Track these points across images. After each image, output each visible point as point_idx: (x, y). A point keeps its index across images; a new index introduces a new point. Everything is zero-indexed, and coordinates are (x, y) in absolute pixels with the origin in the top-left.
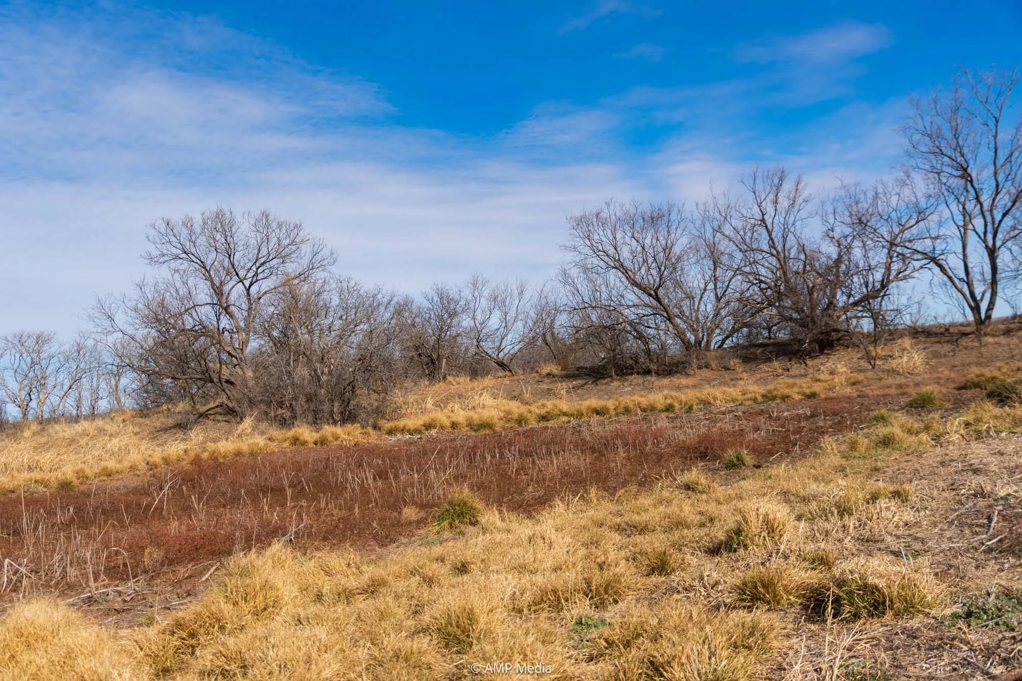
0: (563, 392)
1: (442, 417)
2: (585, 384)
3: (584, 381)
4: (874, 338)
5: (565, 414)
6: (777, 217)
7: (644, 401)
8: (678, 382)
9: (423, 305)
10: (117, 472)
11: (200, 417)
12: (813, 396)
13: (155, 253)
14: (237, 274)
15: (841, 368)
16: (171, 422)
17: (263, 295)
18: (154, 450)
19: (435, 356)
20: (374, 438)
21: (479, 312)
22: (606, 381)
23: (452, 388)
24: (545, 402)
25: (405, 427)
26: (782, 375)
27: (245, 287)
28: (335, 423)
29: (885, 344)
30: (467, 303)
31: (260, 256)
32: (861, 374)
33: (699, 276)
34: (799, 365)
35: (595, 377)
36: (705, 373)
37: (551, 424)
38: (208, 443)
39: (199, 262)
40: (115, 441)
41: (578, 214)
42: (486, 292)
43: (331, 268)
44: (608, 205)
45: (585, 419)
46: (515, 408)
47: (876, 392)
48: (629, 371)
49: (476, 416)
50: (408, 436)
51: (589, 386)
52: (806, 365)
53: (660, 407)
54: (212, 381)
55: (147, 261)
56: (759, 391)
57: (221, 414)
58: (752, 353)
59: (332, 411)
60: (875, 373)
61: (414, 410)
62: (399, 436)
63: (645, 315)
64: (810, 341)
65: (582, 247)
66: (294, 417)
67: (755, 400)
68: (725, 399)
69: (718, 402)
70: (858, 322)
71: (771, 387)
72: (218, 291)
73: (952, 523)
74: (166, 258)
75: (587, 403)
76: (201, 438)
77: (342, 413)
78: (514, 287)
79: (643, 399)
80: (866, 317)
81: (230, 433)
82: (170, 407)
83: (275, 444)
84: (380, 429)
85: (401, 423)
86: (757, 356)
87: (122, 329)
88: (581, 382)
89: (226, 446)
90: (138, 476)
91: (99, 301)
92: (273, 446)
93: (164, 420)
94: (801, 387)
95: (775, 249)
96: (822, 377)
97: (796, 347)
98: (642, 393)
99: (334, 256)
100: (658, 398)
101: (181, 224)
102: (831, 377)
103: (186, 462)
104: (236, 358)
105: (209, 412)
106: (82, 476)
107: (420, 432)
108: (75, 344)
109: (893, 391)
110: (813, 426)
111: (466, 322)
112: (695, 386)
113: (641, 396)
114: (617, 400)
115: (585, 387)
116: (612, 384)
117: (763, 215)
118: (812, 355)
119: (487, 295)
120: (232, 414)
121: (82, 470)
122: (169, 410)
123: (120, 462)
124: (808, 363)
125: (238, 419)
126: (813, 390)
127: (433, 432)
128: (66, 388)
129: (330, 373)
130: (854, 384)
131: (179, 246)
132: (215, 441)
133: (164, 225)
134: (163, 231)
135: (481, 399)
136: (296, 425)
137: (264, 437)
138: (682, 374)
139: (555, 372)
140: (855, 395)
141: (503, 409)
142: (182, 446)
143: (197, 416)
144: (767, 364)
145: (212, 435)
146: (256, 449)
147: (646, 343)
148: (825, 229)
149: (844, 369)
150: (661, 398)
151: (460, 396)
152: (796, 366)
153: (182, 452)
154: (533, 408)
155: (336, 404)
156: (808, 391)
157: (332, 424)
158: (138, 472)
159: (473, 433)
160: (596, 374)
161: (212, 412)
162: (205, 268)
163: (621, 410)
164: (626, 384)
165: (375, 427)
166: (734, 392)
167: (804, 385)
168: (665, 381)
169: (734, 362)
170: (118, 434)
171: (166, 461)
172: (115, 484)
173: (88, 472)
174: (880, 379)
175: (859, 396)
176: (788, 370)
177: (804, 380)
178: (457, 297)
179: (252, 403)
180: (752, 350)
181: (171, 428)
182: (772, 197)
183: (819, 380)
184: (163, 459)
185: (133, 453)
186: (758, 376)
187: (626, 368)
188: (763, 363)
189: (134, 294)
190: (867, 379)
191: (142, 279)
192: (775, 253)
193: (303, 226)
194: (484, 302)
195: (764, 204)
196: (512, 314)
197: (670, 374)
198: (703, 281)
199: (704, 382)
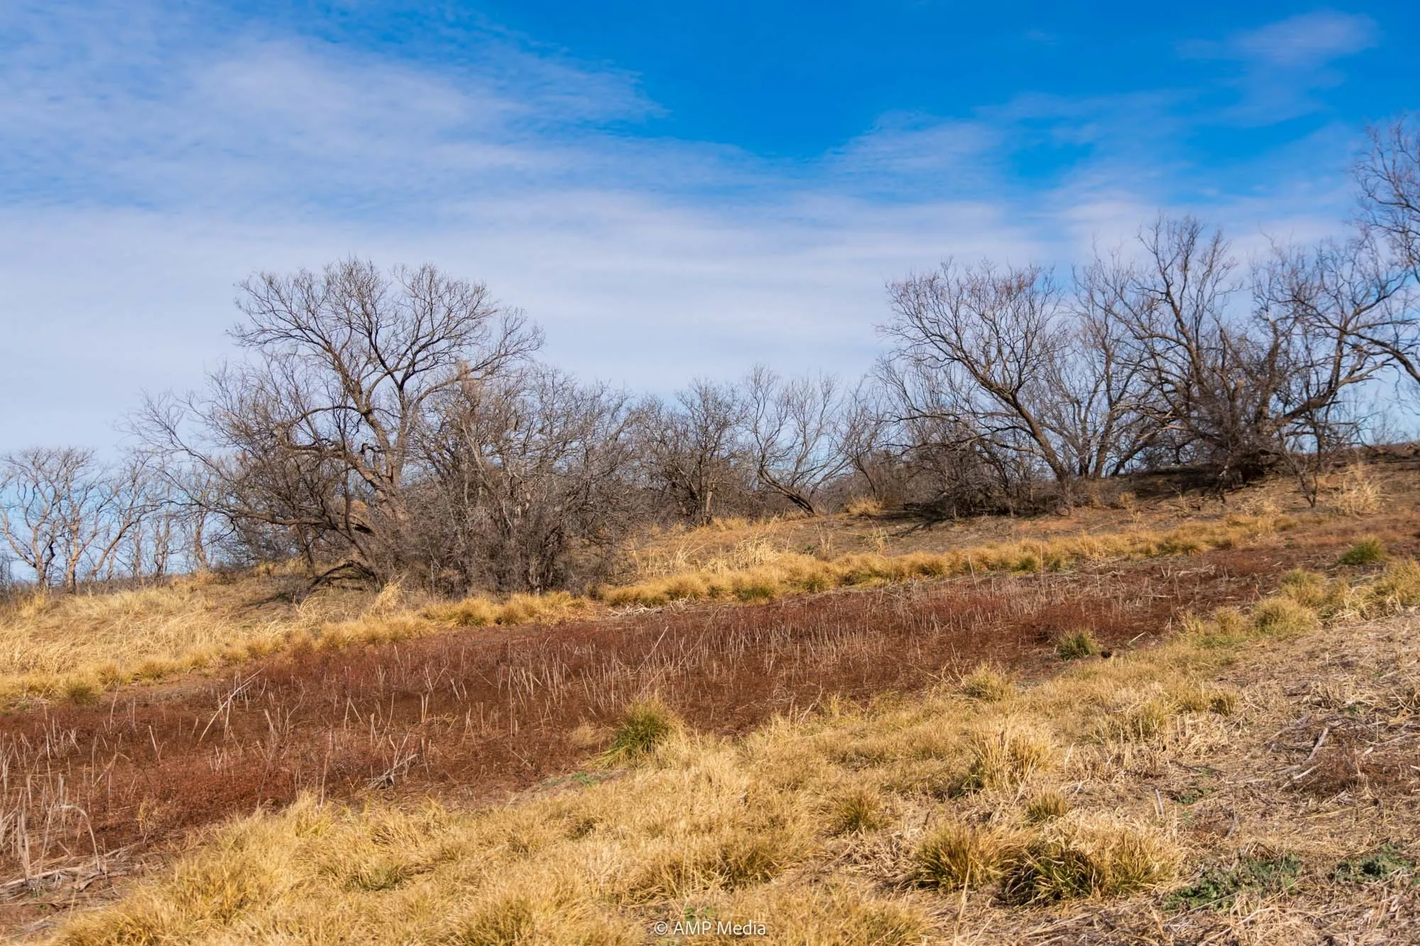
0: (880, 541)
1: (694, 579)
2: (913, 529)
3: (913, 525)
4: (1317, 463)
5: (878, 574)
6: (1186, 289)
7: (992, 555)
8: (1045, 526)
9: (678, 411)
10: (172, 671)
11: (316, 582)
12: (1227, 546)
13: (250, 327)
14: (383, 362)
15: (1269, 506)
16: (269, 590)
17: (426, 394)
18: (236, 636)
19: (695, 489)
20: (591, 613)
21: (763, 422)
22: (944, 524)
23: (719, 534)
24: (851, 556)
25: (639, 595)
26: (1189, 516)
27: (396, 382)
28: (531, 590)
29: (1332, 473)
30: (745, 407)
31: (420, 335)
32: (1296, 514)
33: (1088, 372)
34: (1214, 501)
35: (928, 519)
36: (1085, 513)
37: (854, 589)
38: (327, 623)
39: (321, 342)
40: (173, 621)
41: (902, 280)
42: (775, 393)
43: (534, 354)
44: (945, 267)
45: (906, 581)
46: (807, 565)
47: (1310, 541)
48: (978, 510)
49: (746, 578)
50: (642, 609)
51: (919, 532)
52: (1224, 501)
53: (1015, 562)
54: (334, 528)
55: (238, 341)
56: (1154, 539)
57: (351, 578)
58: (1153, 484)
59: (526, 572)
60: (1314, 513)
61: (656, 569)
62: (629, 609)
63: (998, 430)
64: (1231, 468)
65: (908, 328)
66: (467, 582)
67: (1148, 552)
68: (1105, 551)
69: (1096, 555)
70: (1296, 440)
71: (1171, 533)
72: (352, 387)
73: (1268, 746)
74: (268, 336)
75: (911, 558)
76: (314, 616)
77: (542, 575)
78: (817, 385)
79: (992, 551)
80: (1308, 433)
81: (360, 607)
82: (271, 567)
83: (434, 624)
84: (601, 598)
85: (633, 590)
86: (1157, 487)
87: (189, 447)
88: (907, 526)
89: (352, 628)
90: (206, 676)
91: (150, 403)
92: (431, 627)
93: (258, 589)
94: (1213, 533)
95: (1184, 334)
96: (1242, 519)
97: (1211, 476)
98: (992, 542)
99: (539, 336)
100: (1012, 550)
101: (291, 283)
102: (1254, 518)
103: (286, 653)
104: (383, 491)
105: (332, 575)
106: (110, 678)
107: (661, 602)
108: (128, 468)
109: (1333, 539)
110: (1210, 592)
111: (744, 437)
112: (1068, 533)
113: (991, 547)
114: (954, 553)
115: (914, 533)
116: (952, 529)
117: (1168, 287)
118: (1233, 487)
119: (776, 397)
120: (369, 578)
121: (112, 669)
122: (268, 572)
123: (177, 655)
124: (1227, 498)
125: (378, 585)
126: (1227, 538)
127: (681, 603)
128: (113, 536)
129: (525, 513)
130: (1284, 529)
131: (289, 317)
132: (337, 619)
133: (264, 284)
134: (262, 293)
135: (757, 553)
136: (469, 594)
137: (418, 612)
138: (1051, 515)
139: (872, 510)
140: (1282, 545)
141: (788, 566)
142: (282, 629)
143: (312, 581)
144: (1172, 500)
145: (333, 610)
146: (401, 631)
147: (1001, 469)
148: (1257, 307)
149: (1272, 508)
150: (1017, 549)
151: (728, 548)
152: (1211, 502)
153: (281, 639)
154: (830, 566)
155: (534, 562)
156: (1220, 539)
157: (527, 591)
158: (207, 671)
159: (741, 604)
160: (931, 514)
161: (336, 575)
162: (330, 350)
163: (960, 568)
164: (972, 529)
165: (594, 595)
166: (1119, 540)
167: (1217, 531)
168: (1026, 525)
169: (1126, 498)
170: (180, 610)
171: (254, 652)
172: (166, 690)
173: (123, 672)
174: (1320, 522)
175: (1288, 546)
176: (1199, 509)
177: (1217, 523)
178: (728, 399)
179: (398, 561)
180: (1154, 479)
181: (268, 600)
182: (1179, 260)
183: (1237, 524)
184: (249, 649)
185: (201, 640)
186: (1158, 516)
187: (975, 505)
188: (1166, 498)
189: (209, 391)
190: (1302, 522)
191: (222, 370)
192: (1184, 341)
193: (487, 289)
194: (771, 408)
195: (1169, 271)
196: (813, 426)
197: (1035, 514)
198: (1093, 379)
199: (1081, 526)
